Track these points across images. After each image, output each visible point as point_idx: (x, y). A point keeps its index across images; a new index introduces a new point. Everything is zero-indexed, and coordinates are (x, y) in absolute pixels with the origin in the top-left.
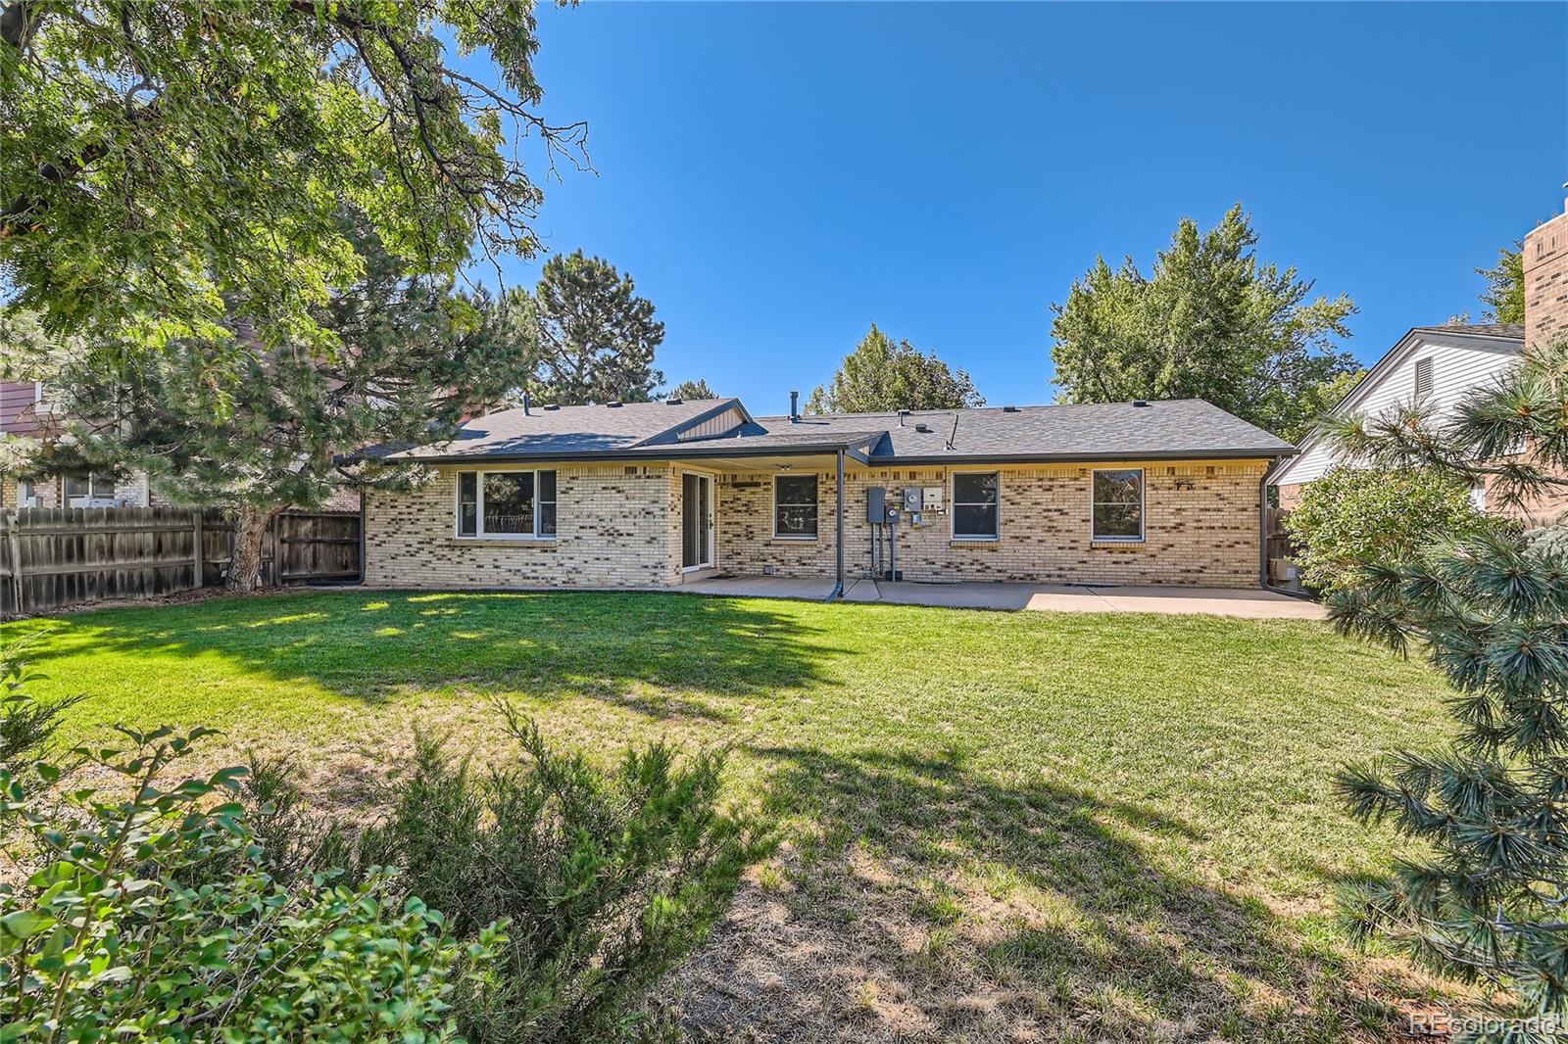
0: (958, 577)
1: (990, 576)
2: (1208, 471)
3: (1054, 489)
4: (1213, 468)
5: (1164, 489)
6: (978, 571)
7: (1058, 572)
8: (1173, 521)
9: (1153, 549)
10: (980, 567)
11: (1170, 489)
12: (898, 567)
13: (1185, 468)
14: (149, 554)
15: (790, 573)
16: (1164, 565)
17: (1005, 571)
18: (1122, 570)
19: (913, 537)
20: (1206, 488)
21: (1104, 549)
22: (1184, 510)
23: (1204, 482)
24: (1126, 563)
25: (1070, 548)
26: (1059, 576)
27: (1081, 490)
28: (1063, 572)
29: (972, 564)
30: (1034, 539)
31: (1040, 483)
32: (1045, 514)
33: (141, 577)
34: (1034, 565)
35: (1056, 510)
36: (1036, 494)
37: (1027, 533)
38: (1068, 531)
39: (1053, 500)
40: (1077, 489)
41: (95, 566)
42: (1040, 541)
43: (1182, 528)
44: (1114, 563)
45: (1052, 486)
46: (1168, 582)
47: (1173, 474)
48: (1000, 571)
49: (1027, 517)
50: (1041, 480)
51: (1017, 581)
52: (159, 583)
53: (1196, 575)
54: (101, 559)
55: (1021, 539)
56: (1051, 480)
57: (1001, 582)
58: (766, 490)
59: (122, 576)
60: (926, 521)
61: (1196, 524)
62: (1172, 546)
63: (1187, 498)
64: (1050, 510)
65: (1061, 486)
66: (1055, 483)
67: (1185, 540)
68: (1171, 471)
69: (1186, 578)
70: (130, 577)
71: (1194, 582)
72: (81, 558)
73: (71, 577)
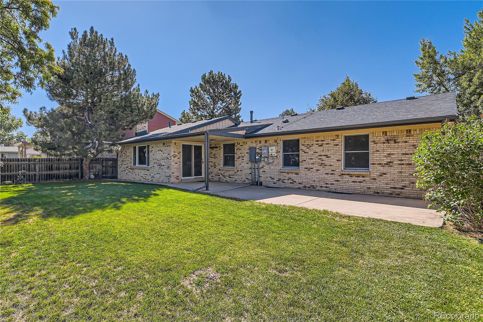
0: (283, 185)
1: (296, 186)
2: (407, 133)
3: (324, 145)
4: (410, 131)
5: (381, 143)
6: (291, 183)
7: (325, 185)
8: (386, 160)
9: (374, 175)
10: (291, 181)
11: (384, 143)
12: (262, 179)
13: (393, 131)
14: (68, 169)
15: (226, 181)
16: (381, 184)
17: (302, 184)
18: (357, 186)
19: (266, 168)
20: (406, 142)
21: (348, 175)
22: (393, 154)
23: (404, 139)
24: (360, 182)
25: (331, 174)
26: (326, 187)
27: (336, 145)
28: (327, 185)
29: (288, 180)
30: (315, 169)
31: (317, 143)
32: (319, 157)
33: (66, 175)
34: (314, 181)
35: (324, 155)
36: (315, 148)
37: (311, 166)
38: (330, 165)
39: (323, 150)
40: (334, 145)
41: (55, 172)
42: (317, 170)
43: (391, 164)
44: (353, 182)
45: (322, 144)
46: (383, 193)
47: (386, 135)
48: (300, 183)
49: (311, 159)
50: (317, 141)
51: (307, 188)
52: (70, 177)
53: (400, 190)
54: (56, 170)
55: (309, 169)
56: (322, 141)
57: (300, 188)
58: (219, 149)
59: (61, 175)
60: (271, 161)
61: (400, 162)
62: (385, 174)
63: (394, 148)
64: (321, 156)
65: (327, 144)
66: (324, 142)
67: (393, 171)
68: (385, 133)
69: (394, 192)
70: (63, 175)
71: (398, 195)
72: (52, 170)
73: (49, 175)
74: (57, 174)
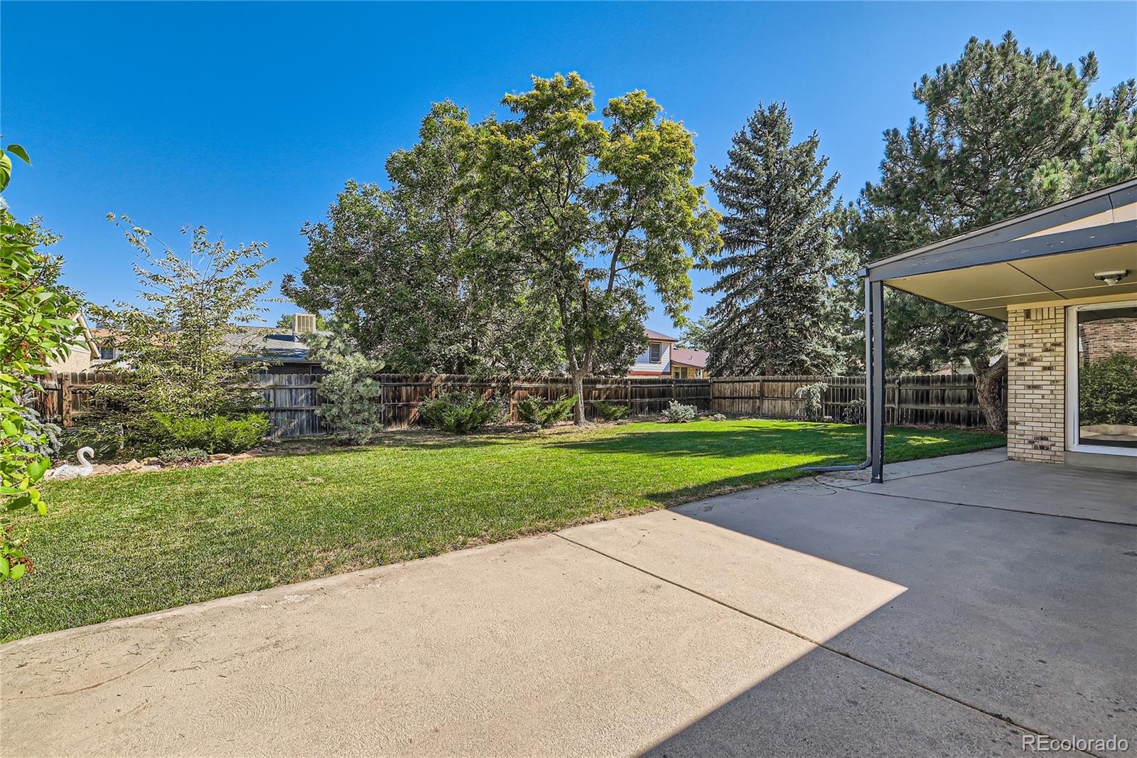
14: (964, 402)
33: (959, 415)
41: (935, 407)
54: (937, 403)
59: (948, 413)
72: (928, 402)
73: (922, 411)
74: (937, 411)
